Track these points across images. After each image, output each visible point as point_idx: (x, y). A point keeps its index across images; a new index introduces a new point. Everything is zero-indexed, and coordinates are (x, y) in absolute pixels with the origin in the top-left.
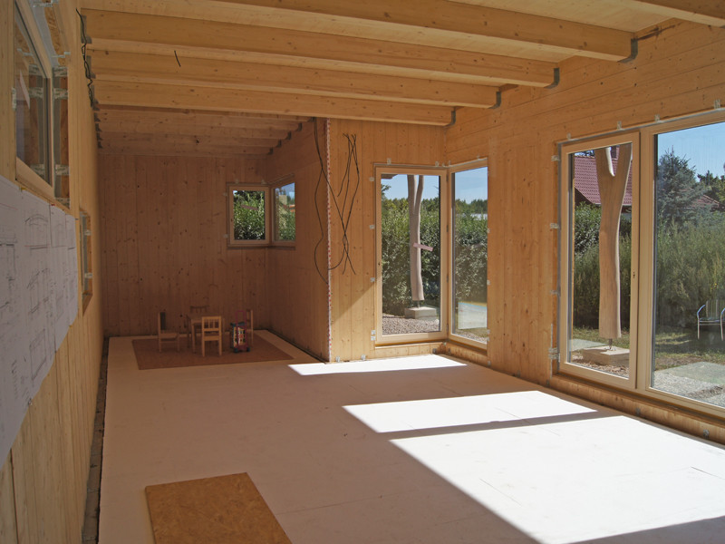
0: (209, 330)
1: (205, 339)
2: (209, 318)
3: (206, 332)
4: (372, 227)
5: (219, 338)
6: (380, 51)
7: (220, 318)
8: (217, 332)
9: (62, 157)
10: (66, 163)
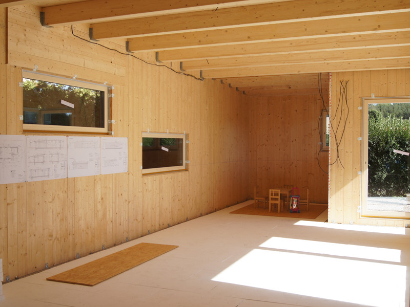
0: (274, 197)
1: (270, 202)
2: (273, 190)
3: (271, 198)
4: (360, 139)
5: (278, 202)
7: (279, 191)
8: (278, 199)
9: (110, 117)
10: (111, 119)
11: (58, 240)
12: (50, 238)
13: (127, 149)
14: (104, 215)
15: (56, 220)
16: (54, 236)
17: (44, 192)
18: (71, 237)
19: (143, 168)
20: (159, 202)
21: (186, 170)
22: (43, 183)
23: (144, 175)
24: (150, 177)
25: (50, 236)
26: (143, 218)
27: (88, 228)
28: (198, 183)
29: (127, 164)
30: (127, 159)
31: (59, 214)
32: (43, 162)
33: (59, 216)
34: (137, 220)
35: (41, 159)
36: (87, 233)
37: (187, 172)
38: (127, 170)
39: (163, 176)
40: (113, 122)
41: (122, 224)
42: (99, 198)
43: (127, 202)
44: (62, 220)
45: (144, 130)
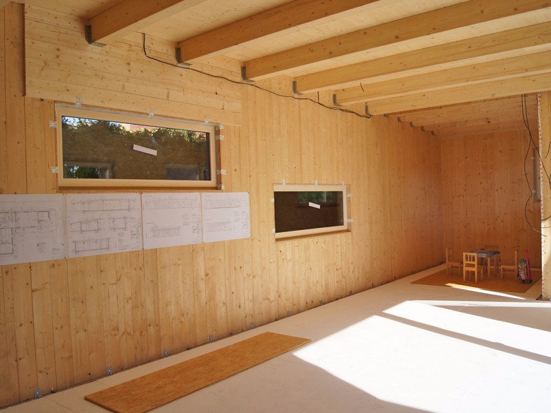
0: (469, 262)
2: (468, 254)
3: (466, 264)
6: (470, 47)
7: (475, 254)
8: (474, 265)
9: (219, 167)
10: (220, 169)
11: (129, 334)
12: (113, 333)
13: (248, 208)
14: (212, 297)
15: (124, 307)
16: (122, 329)
17: (101, 271)
18: (152, 330)
19: (276, 232)
20: (305, 274)
21: (348, 231)
22: (98, 258)
23: (277, 240)
24: (288, 243)
25: (114, 330)
26: (279, 296)
27: (183, 315)
28: (367, 246)
29: (249, 227)
30: (249, 220)
31: (130, 299)
32: (98, 230)
33: (130, 301)
34: (268, 299)
35: (94, 226)
36: (181, 322)
37: (349, 233)
38: (249, 235)
39: (310, 240)
40: (223, 172)
41: (242, 306)
42: (202, 274)
43: (251, 277)
44: (135, 307)
45: (277, 182)
